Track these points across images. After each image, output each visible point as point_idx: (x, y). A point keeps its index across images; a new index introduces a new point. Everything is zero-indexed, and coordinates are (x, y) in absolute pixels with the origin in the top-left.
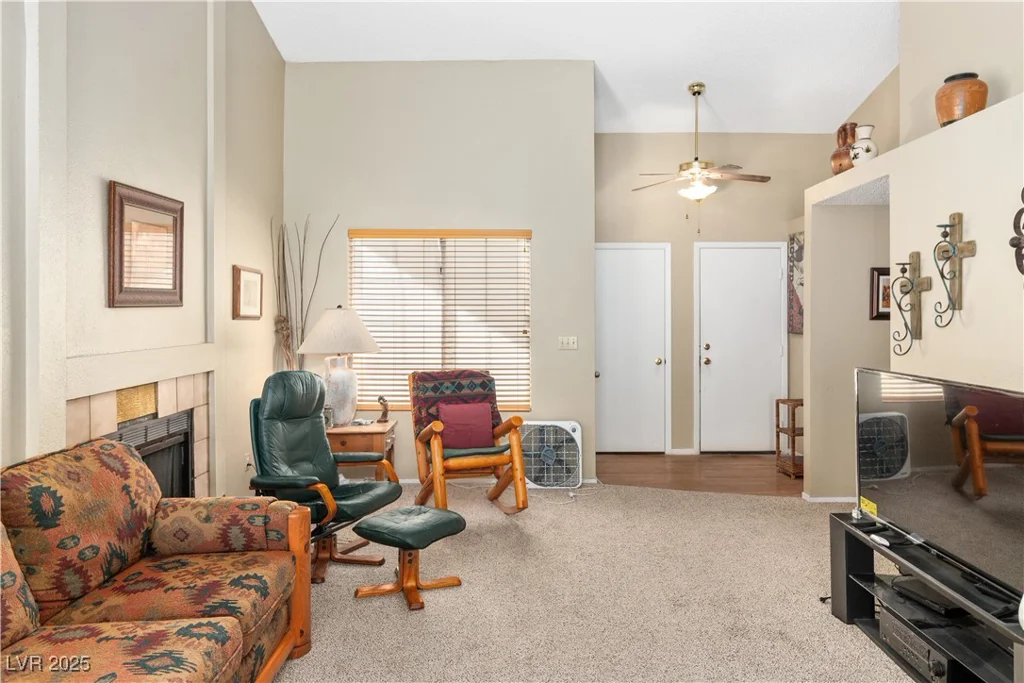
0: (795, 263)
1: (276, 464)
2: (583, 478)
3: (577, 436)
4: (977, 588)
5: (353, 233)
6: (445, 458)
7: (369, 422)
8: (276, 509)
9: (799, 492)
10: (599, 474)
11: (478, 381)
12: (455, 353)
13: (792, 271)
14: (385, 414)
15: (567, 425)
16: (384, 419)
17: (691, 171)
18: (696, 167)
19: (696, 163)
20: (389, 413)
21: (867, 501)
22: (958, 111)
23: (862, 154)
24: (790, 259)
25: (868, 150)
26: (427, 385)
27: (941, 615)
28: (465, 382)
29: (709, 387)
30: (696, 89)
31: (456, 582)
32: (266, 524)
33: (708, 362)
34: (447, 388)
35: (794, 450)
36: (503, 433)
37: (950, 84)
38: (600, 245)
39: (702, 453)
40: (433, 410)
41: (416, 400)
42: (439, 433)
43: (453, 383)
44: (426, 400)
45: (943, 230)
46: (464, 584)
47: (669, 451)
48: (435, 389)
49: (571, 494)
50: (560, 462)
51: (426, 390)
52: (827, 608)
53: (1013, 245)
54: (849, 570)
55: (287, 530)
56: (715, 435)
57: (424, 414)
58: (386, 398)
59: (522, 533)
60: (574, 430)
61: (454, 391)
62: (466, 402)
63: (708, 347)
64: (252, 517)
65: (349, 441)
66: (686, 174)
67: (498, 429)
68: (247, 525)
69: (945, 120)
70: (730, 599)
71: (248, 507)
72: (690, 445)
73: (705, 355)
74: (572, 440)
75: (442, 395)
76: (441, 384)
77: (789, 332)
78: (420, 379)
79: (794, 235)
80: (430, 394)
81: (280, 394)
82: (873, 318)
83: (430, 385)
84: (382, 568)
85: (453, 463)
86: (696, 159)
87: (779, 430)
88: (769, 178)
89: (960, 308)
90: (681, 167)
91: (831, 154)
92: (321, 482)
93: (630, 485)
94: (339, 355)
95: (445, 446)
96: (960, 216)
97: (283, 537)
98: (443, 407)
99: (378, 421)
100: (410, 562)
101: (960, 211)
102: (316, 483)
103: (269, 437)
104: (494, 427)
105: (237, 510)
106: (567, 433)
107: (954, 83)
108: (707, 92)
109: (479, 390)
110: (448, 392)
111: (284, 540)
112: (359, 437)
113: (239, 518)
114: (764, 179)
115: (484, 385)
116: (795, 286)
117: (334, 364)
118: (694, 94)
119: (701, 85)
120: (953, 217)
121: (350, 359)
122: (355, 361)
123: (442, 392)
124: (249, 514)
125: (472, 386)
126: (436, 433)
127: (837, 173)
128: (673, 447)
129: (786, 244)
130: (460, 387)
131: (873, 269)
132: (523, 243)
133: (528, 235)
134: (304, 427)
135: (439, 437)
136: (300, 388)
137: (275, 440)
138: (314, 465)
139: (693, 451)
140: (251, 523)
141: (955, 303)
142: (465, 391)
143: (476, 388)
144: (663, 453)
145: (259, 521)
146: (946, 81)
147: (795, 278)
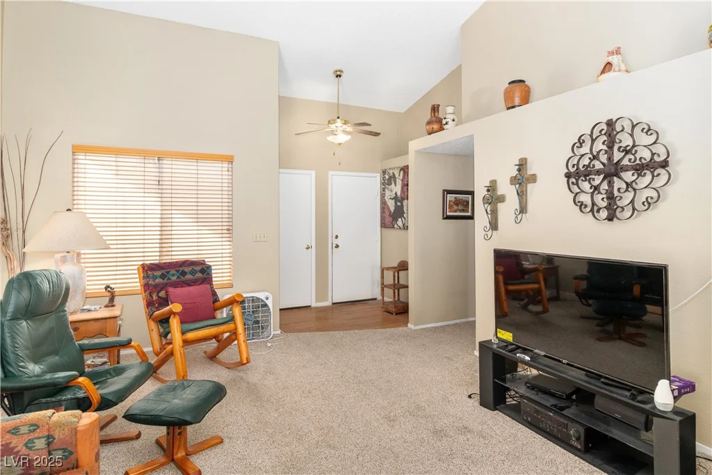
0: (387, 186)
1: (22, 364)
2: (274, 331)
3: (269, 303)
4: (602, 382)
5: (76, 149)
6: (183, 333)
7: (98, 307)
8: (60, 425)
9: (406, 323)
10: (281, 327)
11: (198, 268)
12: (171, 247)
13: (384, 190)
14: (112, 299)
15: (262, 296)
16: (111, 303)
17: (336, 124)
18: (339, 123)
19: (338, 120)
20: (116, 298)
21: (503, 332)
22: (517, 101)
23: (450, 122)
24: (383, 184)
25: (453, 120)
26: (155, 274)
27: (564, 399)
28: (187, 269)
29: (338, 262)
30: (338, 73)
31: (219, 440)
32: (49, 444)
33: (337, 246)
34: (173, 275)
35: (383, 297)
36: (222, 308)
37: (512, 85)
38: (281, 170)
39: (333, 304)
40: (162, 294)
41: (146, 287)
42: (178, 313)
43: (178, 271)
44: (156, 286)
45: (518, 167)
46: (226, 441)
47: (314, 304)
48: (163, 276)
49: (269, 345)
50: (257, 322)
51: (155, 278)
52: (475, 402)
53: (566, 177)
54: (495, 377)
55: (76, 445)
56: (341, 291)
57: (155, 298)
58: (112, 286)
59: (248, 383)
60: (267, 298)
61: (178, 277)
62: (189, 285)
63: (337, 237)
64: (31, 441)
65: (82, 327)
66: (333, 126)
67: (217, 304)
68: (24, 451)
69: (510, 105)
70: (419, 408)
71: (24, 430)
72: (326, 300)
73: (336, 242)
74: (266, 305)
75: (168, 281)
76: (168, 272)
77: (381, 227)
78: (148, 270)
79: (386, 170)
80: (159, 280)
81: (25, 294)
82: (444, 219)
83: (158, 273)
84: (140, 441)
85: (190, 336)
86: (338, 118)
87: (383, 286)
88: (380, 134)
89: (526, 213)
90: (329, 122)
91: (426, 121)
92: (81, 376)
93: (300, 332)
94: (68, 252)
95: (182, 322)
96: (526, 159)
97: (71, 453)
98: (171, 290)
99: (106, 306)
100: (180, 434)
101: (526, 157)
102: (75, 378)
103: (13, 338)
104: (214, 302)
105: (8, 436)
106: (262, 301)
107: (515, 84)
108: (344, 75)
109: (199, 275)
110: (174, 278)
111: (73, 457)
112: (93, 322)
113: (12, 445)
114: (377, 134)
115: (202, 271)
116: (387, 200)
117: (64, 260)
118: (337, 77)
119: (341, 71)
120: (521, 160)
121: (79, 254)
122: (83, 256)
123: (169, 279)
124: (26, 438)
125: (193, 273)
126: (175, 314)
127: (430, 134)
128: (316, 302)
129: (379, 175)
130: (184, 273)
131: (444, 191)
132: (225, 165)
133: (229, 159)
134: (49, 323)
135: (178, 317)
136: (46, 286)
137: (20, 340)
138: (61, 356)
139: (328, 303)
140: (30, 449)
141: (523, 209)
142: (189, 277)
143: (197, 273)
144: (310, 306)
145: (40, 444)
146: (509, 83)
147: (387, 195)
